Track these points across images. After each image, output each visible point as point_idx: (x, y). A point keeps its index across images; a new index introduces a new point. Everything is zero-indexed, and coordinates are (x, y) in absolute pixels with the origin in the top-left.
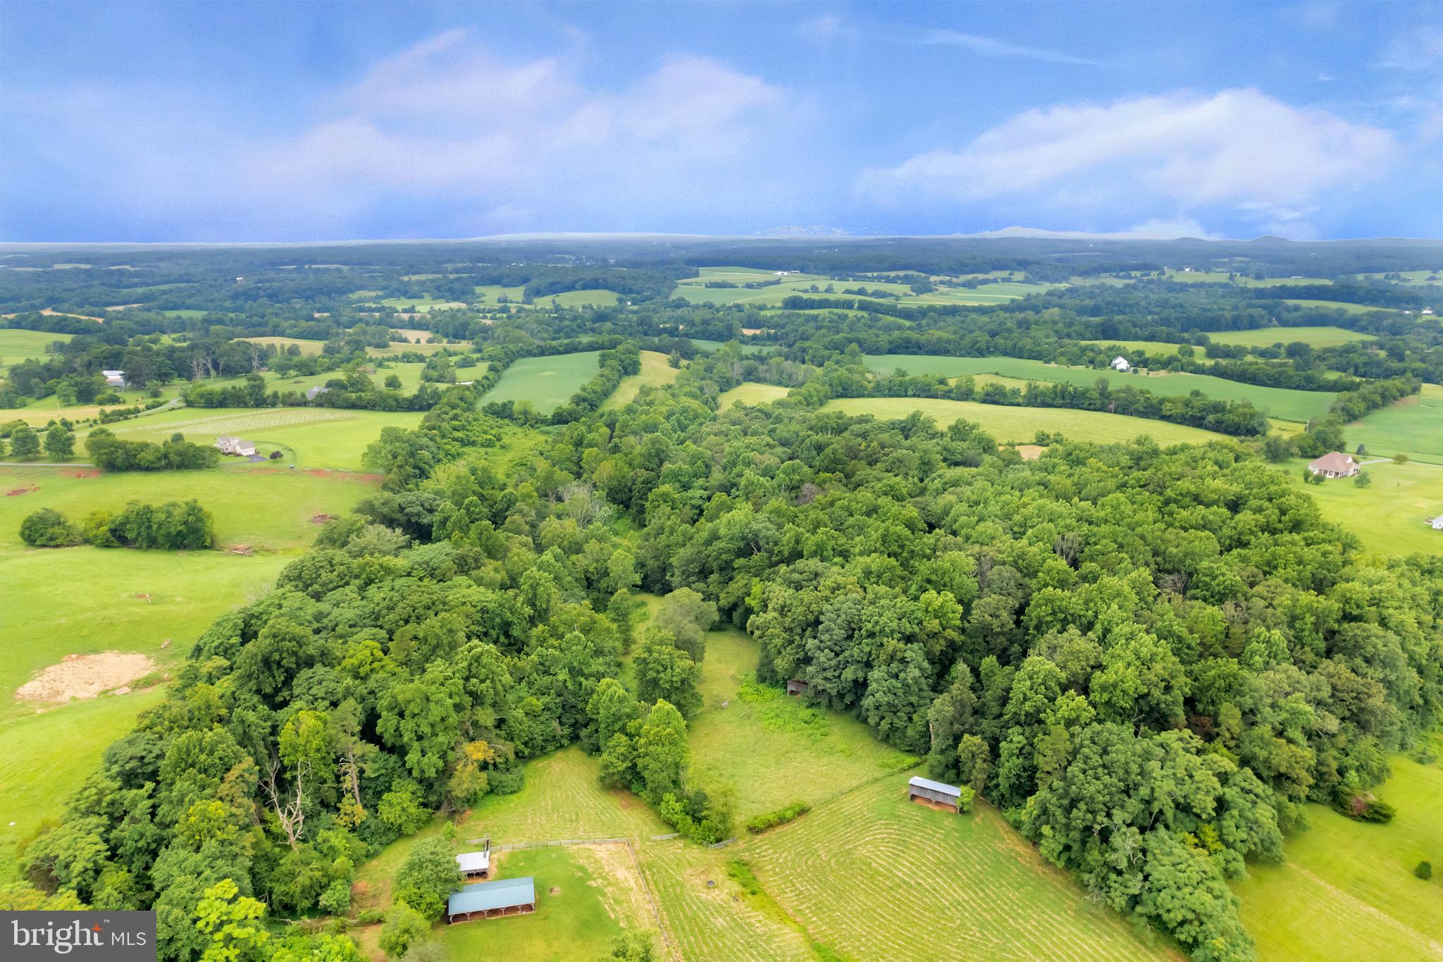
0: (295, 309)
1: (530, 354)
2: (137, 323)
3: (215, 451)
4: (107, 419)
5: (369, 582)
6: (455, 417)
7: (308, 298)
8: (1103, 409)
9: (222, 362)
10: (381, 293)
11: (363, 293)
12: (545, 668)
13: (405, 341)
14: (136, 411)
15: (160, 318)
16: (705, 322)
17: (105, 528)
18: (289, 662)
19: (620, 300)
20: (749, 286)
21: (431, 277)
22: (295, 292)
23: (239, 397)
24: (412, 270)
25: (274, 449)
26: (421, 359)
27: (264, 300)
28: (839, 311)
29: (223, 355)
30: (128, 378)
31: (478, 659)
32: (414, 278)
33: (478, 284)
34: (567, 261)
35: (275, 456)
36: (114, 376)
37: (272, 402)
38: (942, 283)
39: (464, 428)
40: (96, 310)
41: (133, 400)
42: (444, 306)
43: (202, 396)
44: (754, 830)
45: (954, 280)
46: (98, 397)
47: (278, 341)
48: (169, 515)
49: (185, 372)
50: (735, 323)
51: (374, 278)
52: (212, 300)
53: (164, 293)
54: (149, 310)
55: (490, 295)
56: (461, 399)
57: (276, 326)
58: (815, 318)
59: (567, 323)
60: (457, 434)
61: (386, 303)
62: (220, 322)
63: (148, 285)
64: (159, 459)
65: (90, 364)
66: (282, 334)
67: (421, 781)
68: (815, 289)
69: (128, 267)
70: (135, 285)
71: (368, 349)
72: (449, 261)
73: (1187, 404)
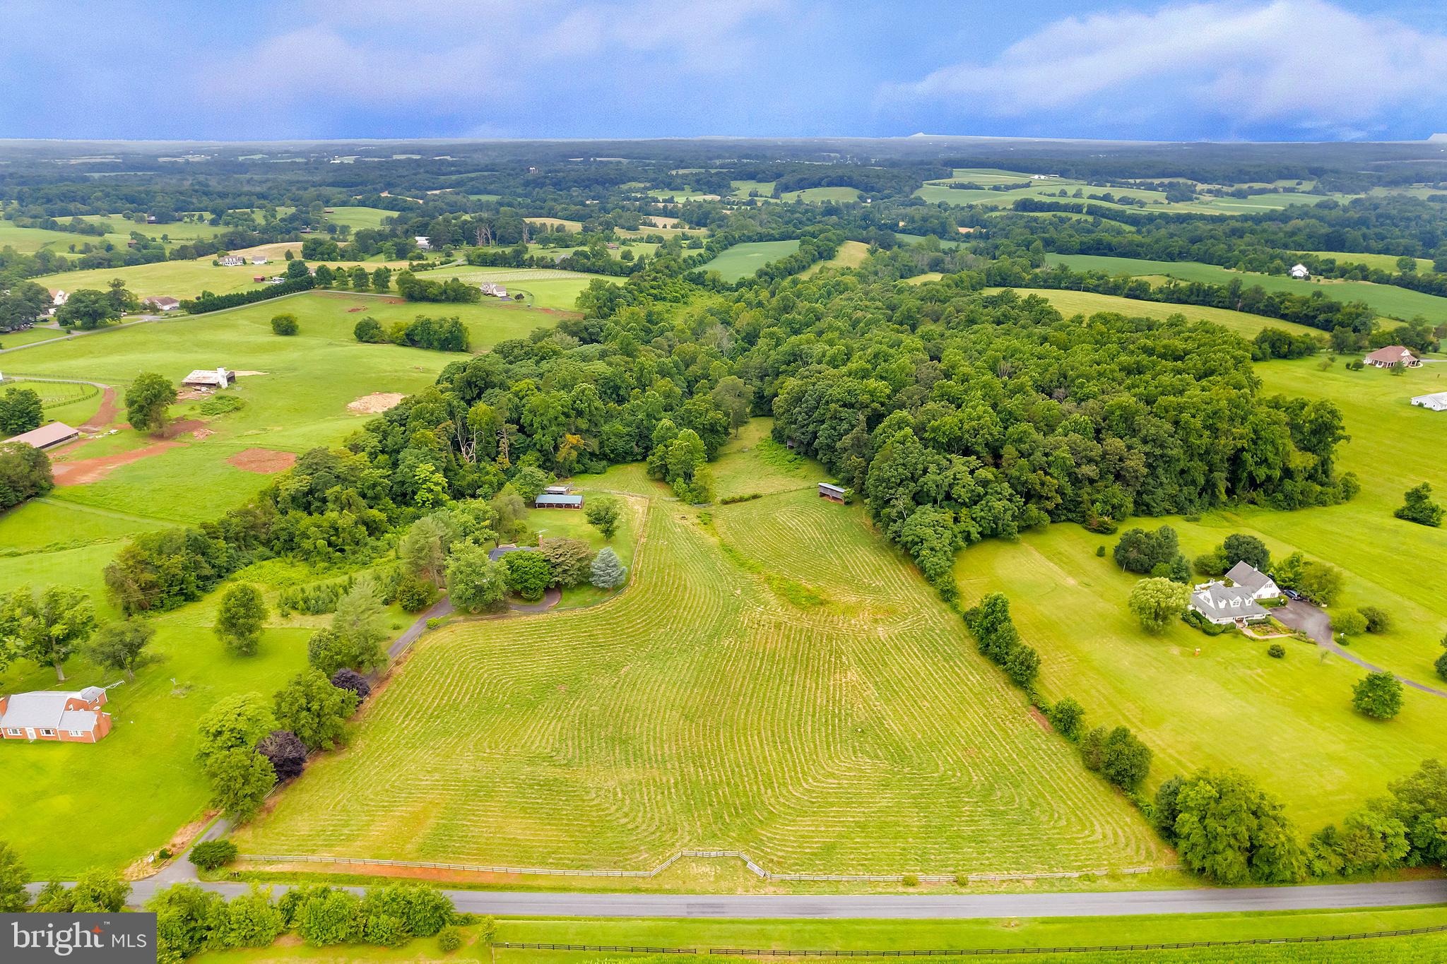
0: (572, 196)
1: (750, 239)
2: (447, 204)
3: (478, 290)
4: (414, 269)
5: (543, 358)
6: (655, 279)
7: (587, 187)
8: (1231, 307)
9: (498, 233)
10: (648, 185)
11: (634, 184)
12: (633, 412)
13: (655, 225)
14: (433, 265)
15: (465, 200)
16: (925, 219)
17: (403, 332)
18: (481, 384)
19: (860, 197)
20: (996, 188)
21: (694, 171)
22: (575, 182)
23: (506, 259)
24: (681, 164)
25: (519, 293)
26: (660, 239)
27: (551, 188)
28: (1063, 214)
29: (500, 228)
30: (431, 242)
31: (583, 392)
32: (681, 172)
33: (735, 179)
34: (830, 159)
35: (519, 297)
36: (422, 241)
37: (529, 264)
38: (1210, 191)
39: (659, 287)
40: (420, 193)
41: (433, 258)
42: (700, 198)
43: (479, 256)
44: (725, 503)
45: (1225, 189)
46: (410, 255)
47: (548, 221)
48: (441, 327)
49: (472, 241)
50: (952, 221)
51: (646, 171)
52: (508, 187)
53: (472, 179)
54: (458, 194)
55: (744, 189)
56: (667, 267)
57: (551, 209)
58: (1036, 219)
59: (797, 215)
60: (653, 291)
61: (651, 194)
62: (510, 205)
63: (460, 173)
64: (441, 294)
65: (407, 231)
66: (555, 216)
67: (540, 451)
68: (1063, 194)
69: (448, 158)
70: (451, 173)
71: (616, 229)
72: (719, 157)
73: (1305, 302)
